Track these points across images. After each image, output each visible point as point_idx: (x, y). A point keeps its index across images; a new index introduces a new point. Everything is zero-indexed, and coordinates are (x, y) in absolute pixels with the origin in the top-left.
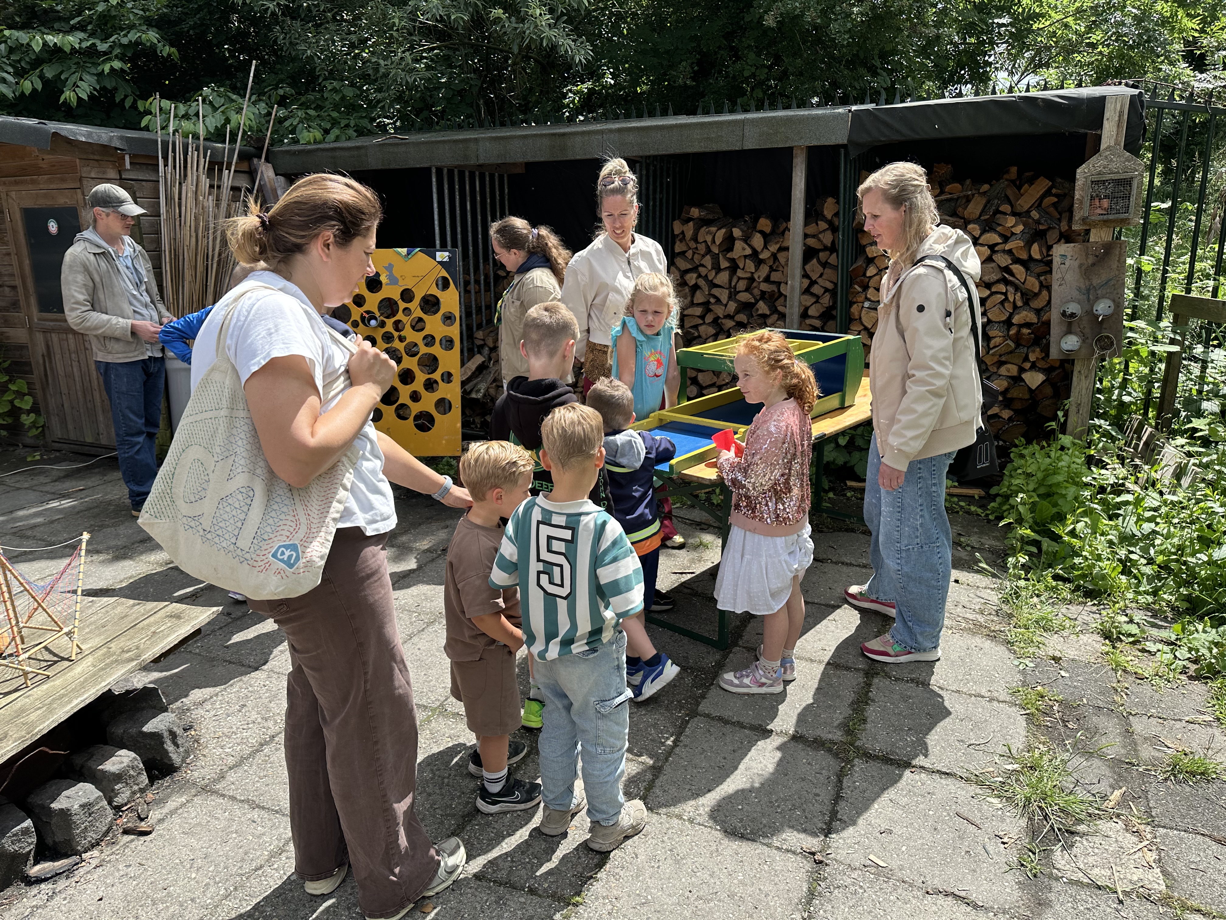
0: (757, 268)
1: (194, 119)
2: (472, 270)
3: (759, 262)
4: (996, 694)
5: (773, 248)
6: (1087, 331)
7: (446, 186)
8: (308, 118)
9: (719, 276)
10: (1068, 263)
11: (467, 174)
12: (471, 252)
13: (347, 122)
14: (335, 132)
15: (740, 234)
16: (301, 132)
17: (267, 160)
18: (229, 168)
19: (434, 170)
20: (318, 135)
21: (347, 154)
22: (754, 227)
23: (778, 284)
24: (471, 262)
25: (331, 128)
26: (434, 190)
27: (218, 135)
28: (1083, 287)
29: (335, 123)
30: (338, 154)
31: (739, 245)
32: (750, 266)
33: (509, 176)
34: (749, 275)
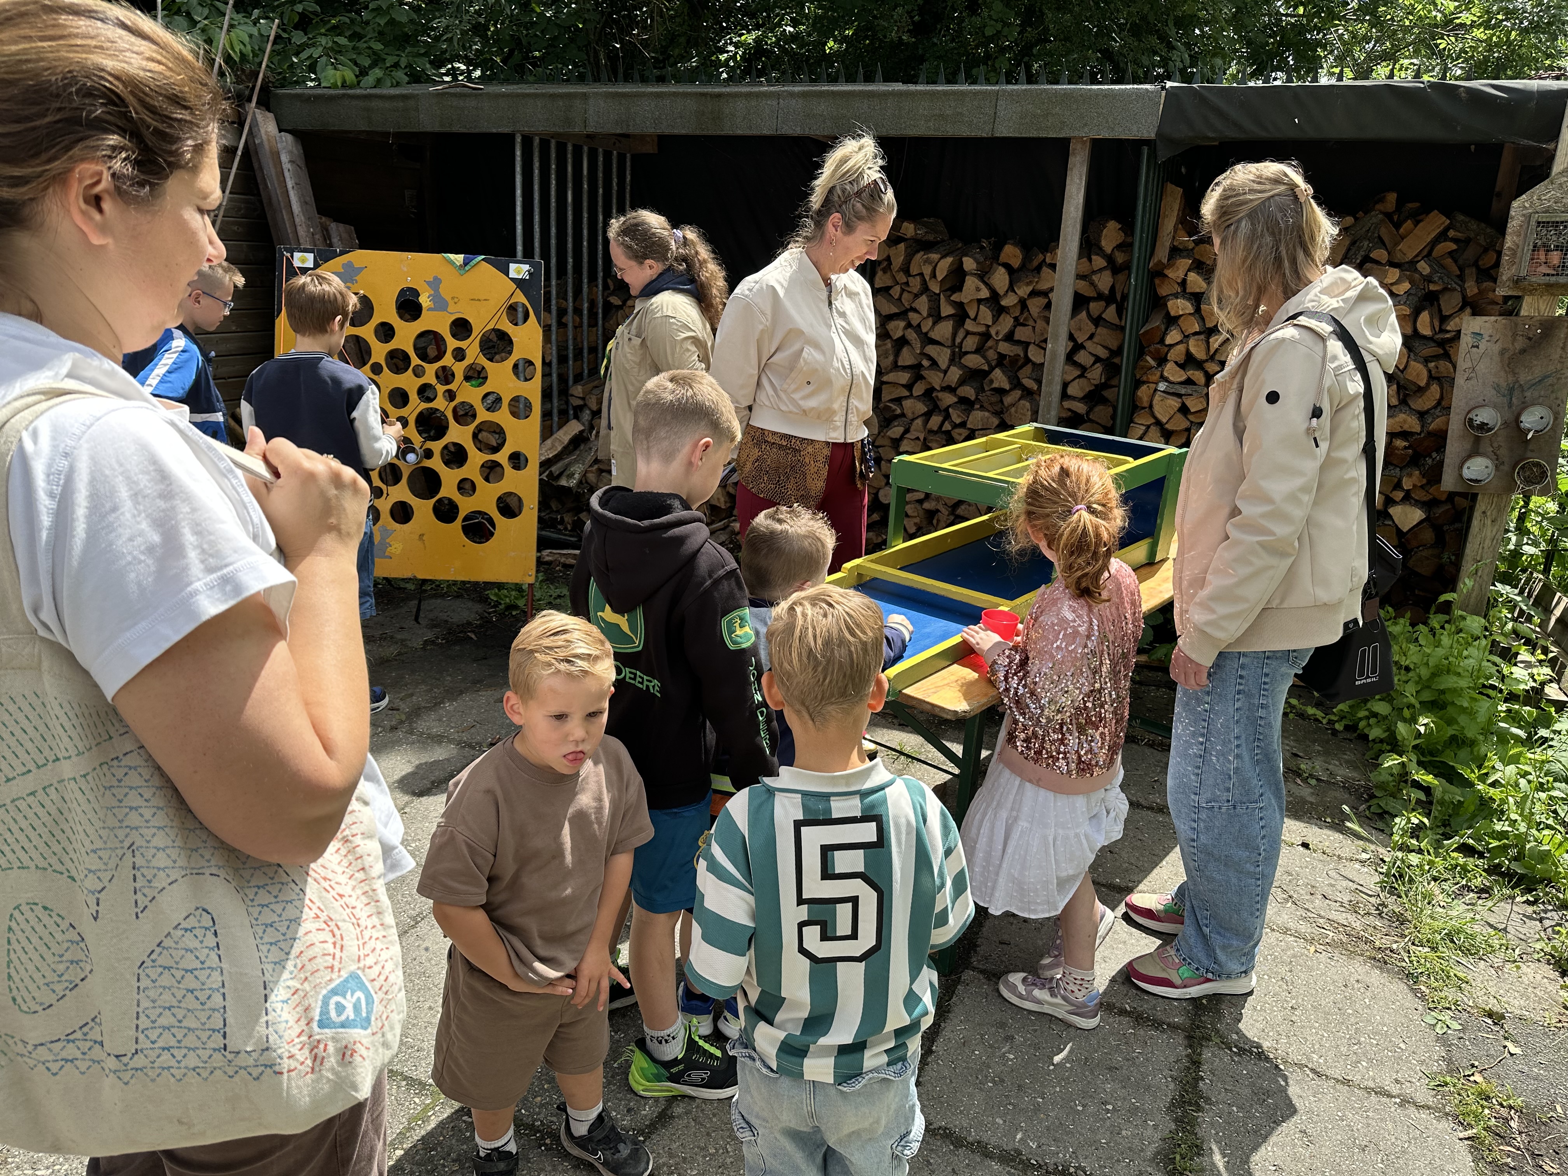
0: (996, 319)
2: (570, 294)
3: (999, 311)
4: (1408, 1090)
5: (1023, 291)
6: (1503, 452)
7: (536, 165)
8: (338, 50)
9: (937, 328)
10: (1483, 345)
11: (570, 148)
12: (570, 267)
13: (396, 59)
14: (377, 72)
15: (974, 266)
16: (323, 70)
17: (265, 106)
19: (519, 139)
20: (350, 75)
21: (387, 105)
22: (995, 257)
23: (1026, 345)
24: (570, 281)
25: (371, 67)
26: (518, 169)
28: (1504, 384)
29: (378, 59)
30: (374, 104)
31: (971, 283)
32: (986, 316)
33: (633, 156)
34: (982, 329)
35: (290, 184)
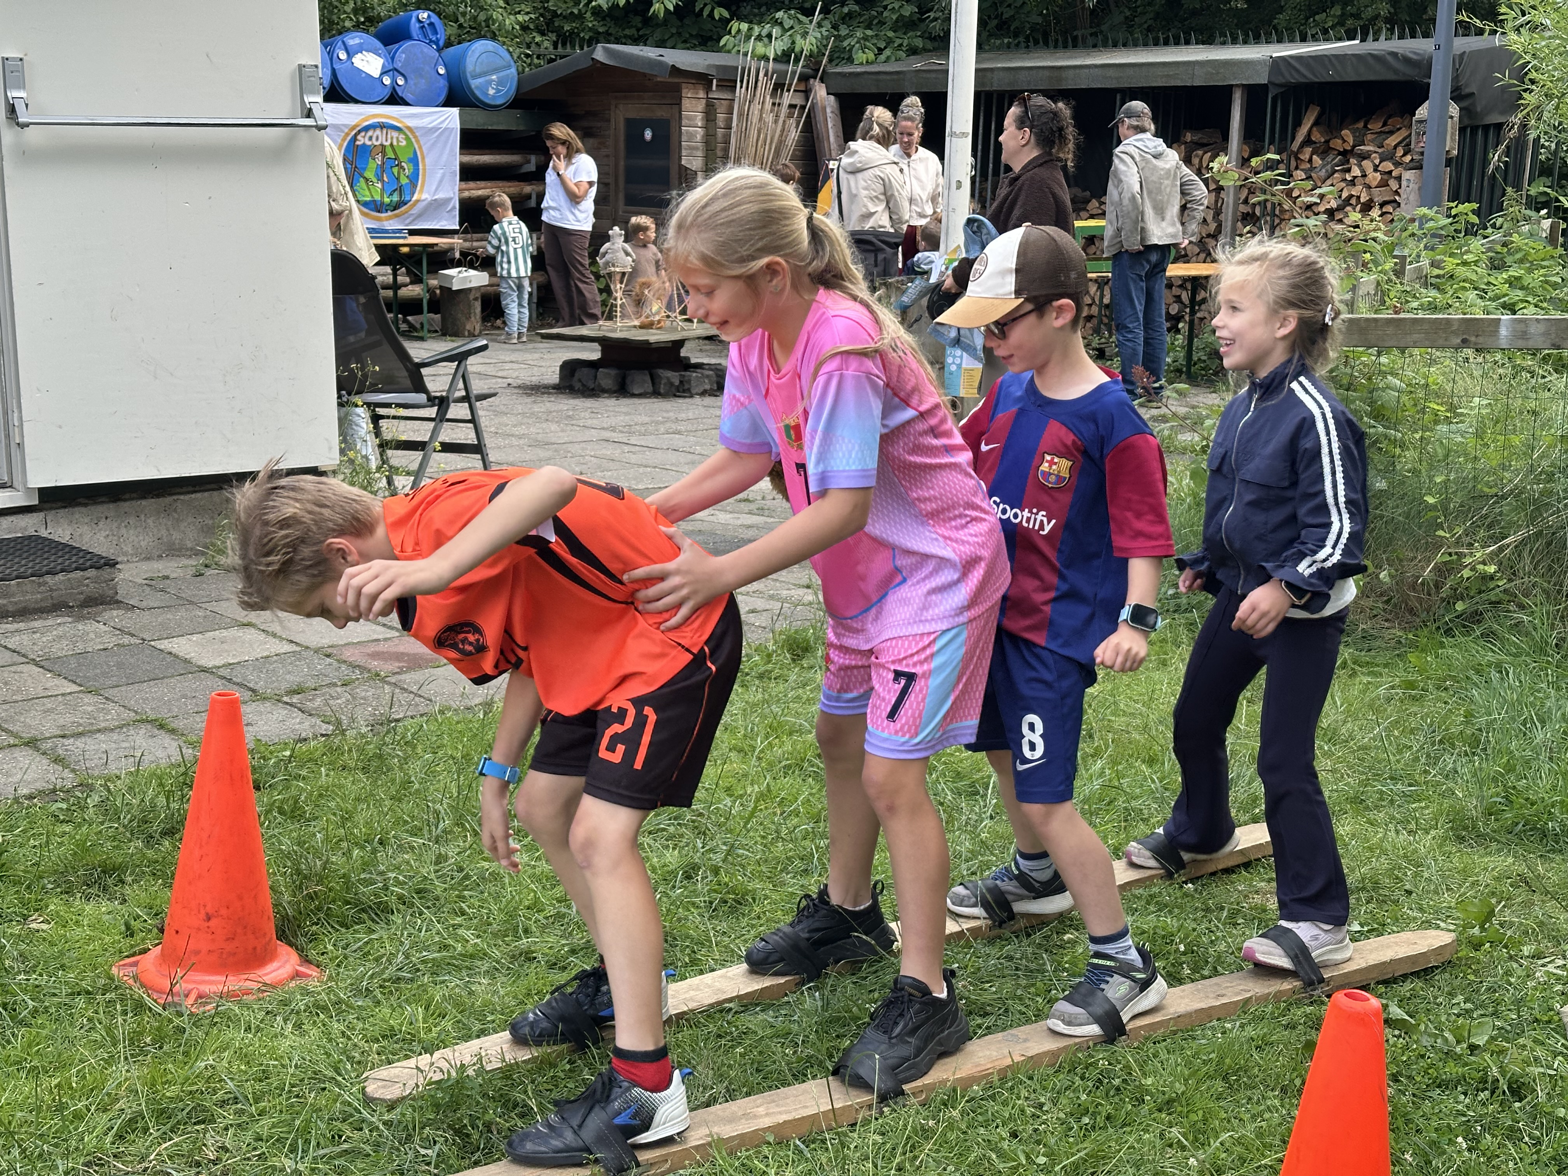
1: (766, 40)
10: (1411, 185)
14: (887, 52)
16: (857, 53)
17: (822, 80)
18: (788, 90)
20: (871, 56)
21: (888, 77)
25: (885, 48)
27: (784, 57)
29: (889, 43)
30: (881, 77)
35: (830, 125)
